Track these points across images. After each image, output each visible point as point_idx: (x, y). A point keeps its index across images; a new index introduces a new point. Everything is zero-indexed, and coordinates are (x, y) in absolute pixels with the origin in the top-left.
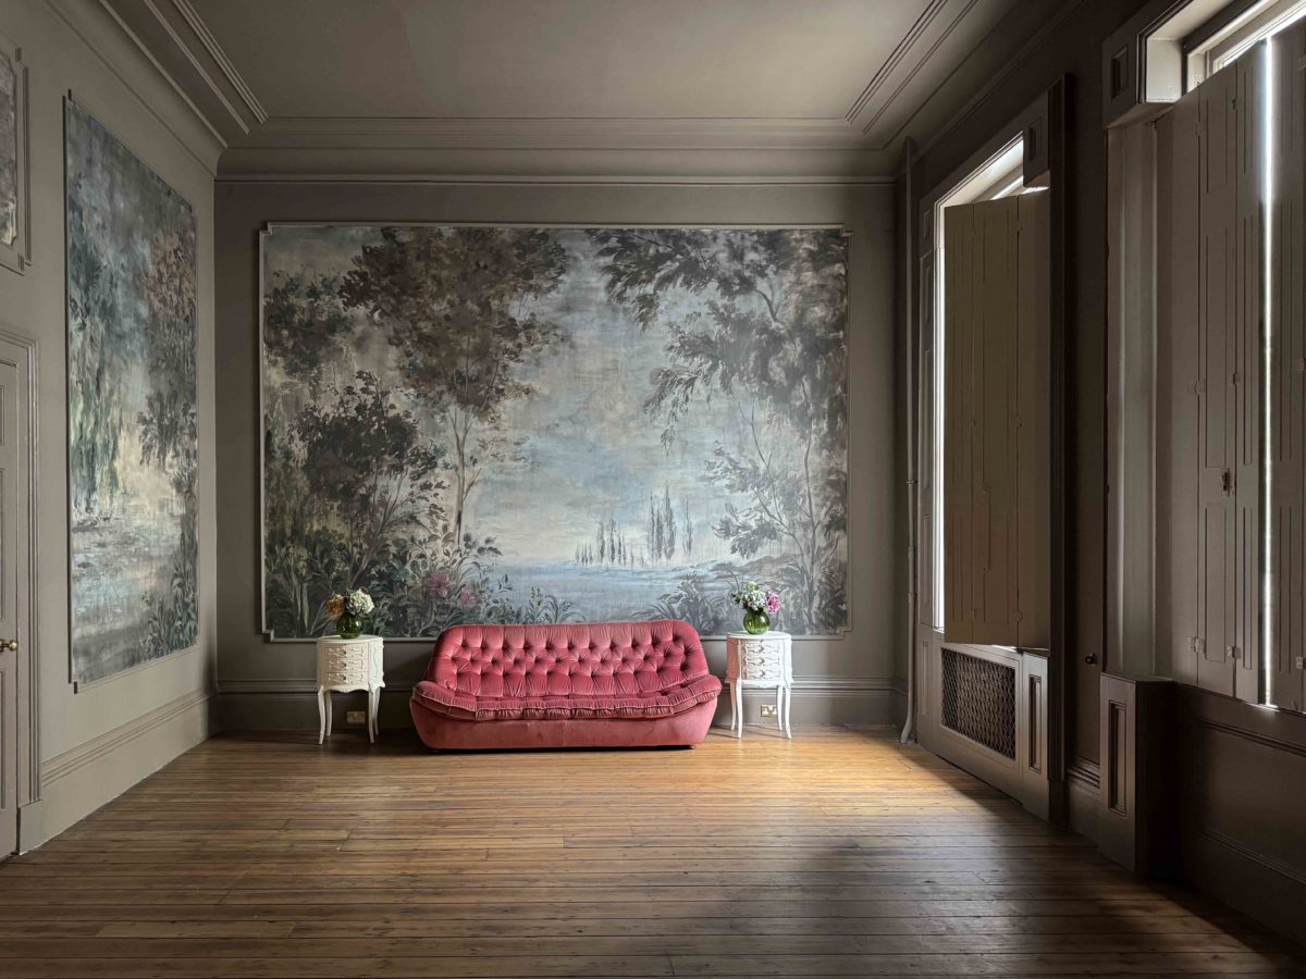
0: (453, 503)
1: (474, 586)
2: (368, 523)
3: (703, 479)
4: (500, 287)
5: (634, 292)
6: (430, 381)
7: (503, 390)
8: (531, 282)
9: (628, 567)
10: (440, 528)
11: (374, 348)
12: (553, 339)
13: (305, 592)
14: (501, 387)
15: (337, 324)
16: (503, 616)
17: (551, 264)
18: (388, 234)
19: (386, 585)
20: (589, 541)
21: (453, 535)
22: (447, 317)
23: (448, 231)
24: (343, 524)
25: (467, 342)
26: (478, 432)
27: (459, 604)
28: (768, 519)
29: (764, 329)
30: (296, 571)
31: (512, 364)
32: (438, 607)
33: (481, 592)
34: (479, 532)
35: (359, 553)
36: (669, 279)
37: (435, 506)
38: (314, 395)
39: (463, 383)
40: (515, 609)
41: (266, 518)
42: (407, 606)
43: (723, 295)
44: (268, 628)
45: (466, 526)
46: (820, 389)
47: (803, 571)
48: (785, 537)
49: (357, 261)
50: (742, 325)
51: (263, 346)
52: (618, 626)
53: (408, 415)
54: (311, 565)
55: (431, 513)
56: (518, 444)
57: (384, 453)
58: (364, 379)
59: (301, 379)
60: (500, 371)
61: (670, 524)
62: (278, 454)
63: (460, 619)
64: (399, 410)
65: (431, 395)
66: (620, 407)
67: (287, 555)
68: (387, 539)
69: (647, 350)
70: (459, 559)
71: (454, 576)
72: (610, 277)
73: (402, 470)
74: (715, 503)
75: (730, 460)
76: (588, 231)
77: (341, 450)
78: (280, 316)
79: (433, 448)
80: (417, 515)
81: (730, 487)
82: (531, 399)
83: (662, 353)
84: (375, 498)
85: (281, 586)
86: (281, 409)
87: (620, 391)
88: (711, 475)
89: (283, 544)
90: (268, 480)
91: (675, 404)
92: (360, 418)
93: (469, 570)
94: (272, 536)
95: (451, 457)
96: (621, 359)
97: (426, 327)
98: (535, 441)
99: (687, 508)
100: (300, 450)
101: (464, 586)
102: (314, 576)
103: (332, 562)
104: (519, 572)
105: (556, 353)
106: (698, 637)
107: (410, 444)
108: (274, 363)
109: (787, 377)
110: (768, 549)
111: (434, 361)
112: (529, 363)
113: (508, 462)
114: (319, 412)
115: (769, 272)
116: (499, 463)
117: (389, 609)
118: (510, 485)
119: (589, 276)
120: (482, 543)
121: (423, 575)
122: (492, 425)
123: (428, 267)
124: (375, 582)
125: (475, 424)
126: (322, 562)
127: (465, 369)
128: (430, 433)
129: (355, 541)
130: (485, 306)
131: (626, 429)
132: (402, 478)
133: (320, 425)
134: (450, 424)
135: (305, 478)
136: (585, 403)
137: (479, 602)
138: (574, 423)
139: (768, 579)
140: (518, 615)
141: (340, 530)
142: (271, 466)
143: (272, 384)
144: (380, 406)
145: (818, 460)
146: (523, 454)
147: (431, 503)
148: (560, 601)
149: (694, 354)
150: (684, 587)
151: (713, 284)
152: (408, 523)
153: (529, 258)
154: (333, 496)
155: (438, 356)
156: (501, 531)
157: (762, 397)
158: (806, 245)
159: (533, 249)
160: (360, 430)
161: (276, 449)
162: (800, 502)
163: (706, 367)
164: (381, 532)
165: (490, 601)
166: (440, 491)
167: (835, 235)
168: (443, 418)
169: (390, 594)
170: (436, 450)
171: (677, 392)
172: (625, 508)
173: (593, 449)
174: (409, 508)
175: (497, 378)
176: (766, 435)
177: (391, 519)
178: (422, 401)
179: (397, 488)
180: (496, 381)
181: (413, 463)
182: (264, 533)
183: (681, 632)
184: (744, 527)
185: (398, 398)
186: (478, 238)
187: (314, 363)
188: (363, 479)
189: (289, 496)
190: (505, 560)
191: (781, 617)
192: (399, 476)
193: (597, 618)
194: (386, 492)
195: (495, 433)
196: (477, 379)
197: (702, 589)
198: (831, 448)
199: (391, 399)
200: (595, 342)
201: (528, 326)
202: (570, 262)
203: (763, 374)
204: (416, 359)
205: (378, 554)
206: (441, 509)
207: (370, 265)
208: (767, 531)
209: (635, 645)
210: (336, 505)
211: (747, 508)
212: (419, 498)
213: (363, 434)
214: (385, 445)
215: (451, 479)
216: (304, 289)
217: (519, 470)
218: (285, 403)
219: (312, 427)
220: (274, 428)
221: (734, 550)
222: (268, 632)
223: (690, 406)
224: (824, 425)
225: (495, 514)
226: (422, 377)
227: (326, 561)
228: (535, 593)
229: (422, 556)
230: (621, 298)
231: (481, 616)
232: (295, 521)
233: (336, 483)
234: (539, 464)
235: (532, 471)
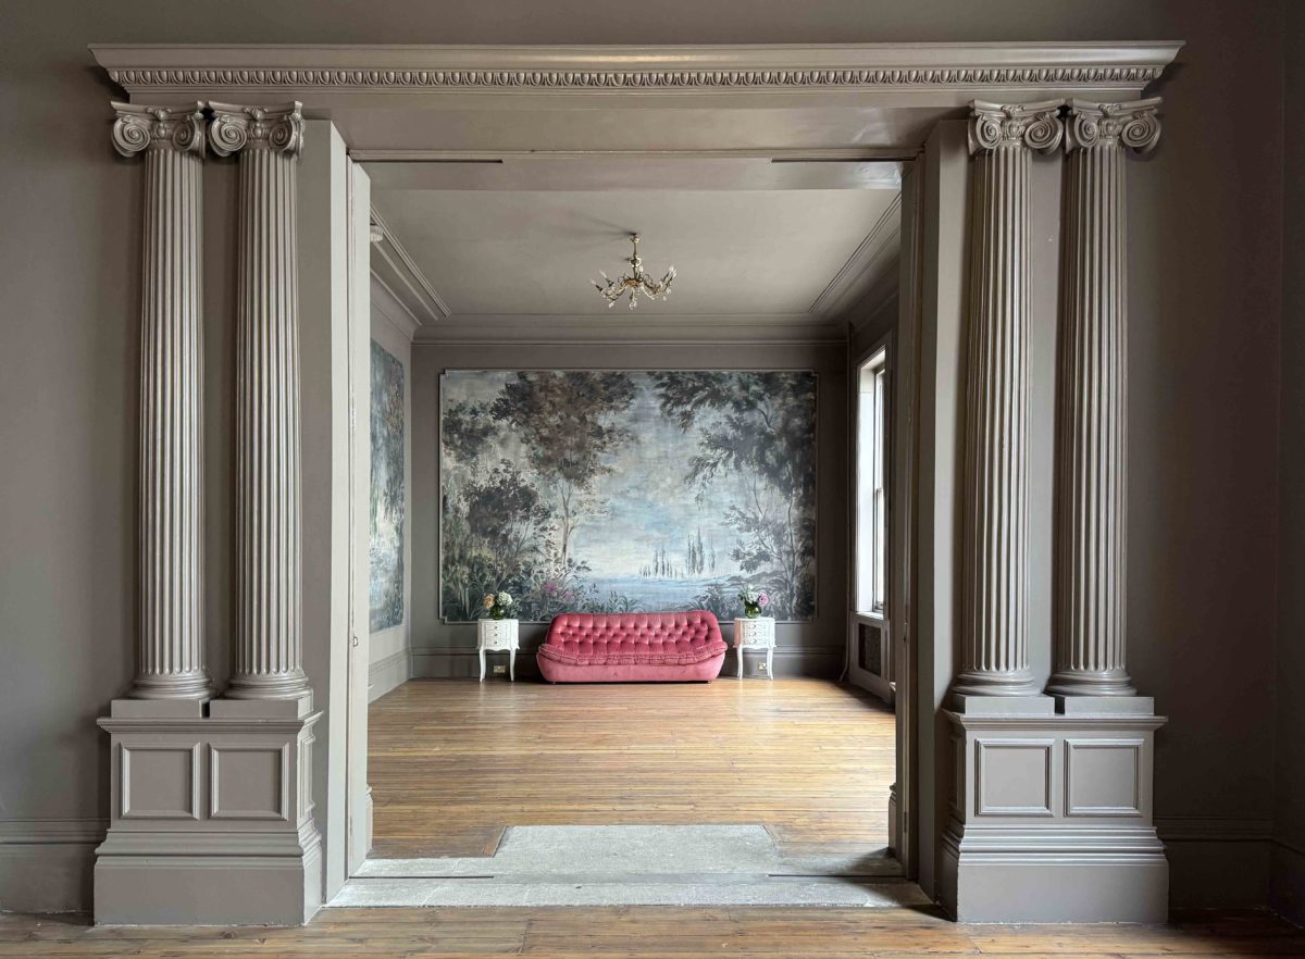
0: (561, 539)
1: (574, 590)
2: (507, 551)
3: (722, 524)
4: (591, 407)
5: (680, 409)
6: (547, 465)
7: (593, 470)
8: (613, 404)
9: (673, 578)
10: (552, 555)
11: (512, 445)
12: (626, 439)
13: (467, 594)
14: (592, 468)
15: (488, 431)
16: (593, 609)
17: (625, 393)
18: (522, 376)
19: (519, 589)
20: (649, 563)
21: (561, 559)
22: (558, 426)
23: (560, 374)
24: (491, 552)
25: (571, 441)
26: (577, 496)
27: (565, 601)
28: (763, 548)
29: (762, 432)
30: (462, 581)
31: (599, 454)
32: (551, 603)
33: (578, 594)
34: (577, 557)
35: (501, 570)
36: (701, 402)
37: (549, 541)
38: (474, 474)
39: (568, 466)
40: (600, 605)
41: (443, 548)
42: (531, 602)
43: (736, 412)
44: (443, 615)
45: (569, 554)
46: (798, 469)
47: (786, 581)
48: (775, 560)
49: (503, 392)
50: (748, 430)
51: (442, 444)
52: (666, 613)
53: (533, 485)
54: (470, 577)
55: (547, 545)
56: (603, 503)
57: (517, 509)
58: (506, 464)
59: (466, 464)
60: (592, 458)
61: (701, 552)
62: (451, 510)
63: (566, 611)
64: (527, 483)
65: (547, 473)
66: (669, 480)
67: (456, 571)
68: (518, 562)
69: (686, 445)
70: (565, 574)
71: (561, 584)
72: (663, 400)
73: (529, 519)
74: (729, 539)
75: (740, 513)
76: (649, 373)
77: (490, 507)
78: (453, 426)
79: (548, 506)
80: (538, 547)
81: (740, 529)
82: (611, 476)
83: (696, 447)
84: (511, 537)
85: (453, 590)
86: (453, 482)
87: (669, 469)
88: (728, 522)
89: (453, 564)
90: (444, 525)
91: (704, 478)
92: (502, 488)
93: (571, 580)
94: (446, 559)
95: (560, 511)
96: (670, 451)
97: (545, 432)
98: (613, 501)
99: (711, 542)
100: (465, 507)
101: (567, 590)
102: (473, 585)
103: (484, 575)
104: (602, 582)
105: (627, 447)
106: (716, 621)
107: (534, 503)
108: (449, 455)
109: (777, 461)
110: (764, 567)
111: (550, 453)
112: (610, 453)
113: (596, 514)
114: (477, 485)
115: (765, 397)
116: (590, 515)
118: (598, 528)
119: (650, 400)
120: (579, 564)
121: (542, 584)
122: (586, 492)
123: (546, 395)
124: (511, 588)
125: (576, 491)
126: (478, 575)
127: (569, 458)
128: (546, 497)
129: (498, 563)
130: (583, 419)
131: (672, 494)
132: (528, 524)
133: (477, 493)
134: (560, 491)
135: (468, 524)
136: (647, 477)
137: (577, 600)
138: (639, 490)
139: (764, 586)
140: (602, 608)
141: (489, 556)
142: (447, 517)
143: (448, 468)
144: (515, 480)
145: (795, 512)
146: (606, 509)
147: (546, 539)
148: (629, 600)
149: (716, 448)
150: (710, 591)
151: (730, 405)
152: (532, 551)
153: (612, 389)
154: (485, 534)
155: (552, 449)
156: (591, 557)
157: (761, 474)
158: (790, 381)
159: (614, 384)
160: (502, 495)
161: (450, 507)
162: (785, 538)
163: (724, 456)
164: (515, 557)
165: (584, 600)
166: (552, 532)
167: (807, 375)
168: (555, 487)
169: (520, 594)
170: (550, 507)
171: (706, 471)
172: (671, 542)
173: (651, 506)
174: (533, 542)
175: (590, 463)
176: (763, 497)
177: (521, 549)
178: (542, 477)
179: (524, 530)
180: (589, 465)
181: (535, 515)
182: (442, 558)
183: (706, 617)
184: (749, 554)
185: (527, 475)
186: (579, 378)
187: (474, 454)
188: (504, 525)
189: (457, 536)
190: (593, 574)
191: (772, 609)
192: (526, 523)
193: (653, 610)
194: (519, 533)
195: (588, 496)
196: (577, 463)
197: (721, 593)
198: (805, 505)
199: (522, 476)
200: (653, 440)
201: (610, 431)
202: (637, 392)
203: (761, 460)
204: (538, 452)
205: (514, 570)
206: (553, 543)
207: (511, 395)
208: (764, 556)
209: (677, 626)
210: (487, 540)
211: (750, 542)
212: (539, 536)
213: (504, 497)
214: (518, 504)
215: (560, 525)
216: (468, 409)
217: (603, 520)
218: (456, 479)
219: (473, 494)
220: (448, 494)
221: (742, 568)
222: (443, 618)
223: (714, 480)
224: (801, 492)
225: (588, 546)
226: (541, 462)
227: (480, 575)
228: (613, 594)
229: (541, 572)
230: (670, 413)
231: (579, 609)
232: (461, 551)
233: (487, 528)
234: (616, 515)
235: (612, 519)
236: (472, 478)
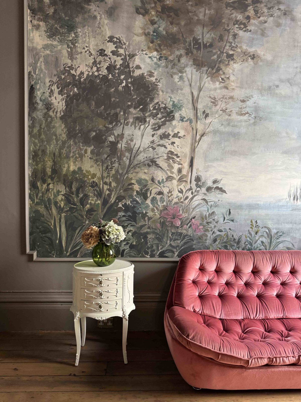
0: (187, 150)
1: (203, 218)
2: (116, 165)
6: (171, 46)
7: (232, 55)
10: (175, 170)
12: (277, 13)
13: (63, 220)
14: (231, 52)
16: (225, 242)
21: (186, 176)
24: (95, 165)
26: (211, 90)
27: (190, 232)
30: (56, 203)
31: (241, 33)
32: (173, 234)
33: (208, 223)
34: (208, 174)
35: (109, 190)
37: (172, 153)
38: (71, 56)
39: (199, 49)
40: (236, 237)
41: (29, 158)
42: (147, 233)
44: (31, 249)
45: (197, 170)
51: (27, 12)
53: (151, 74)
54: (68, 199)
55: (169, 158)
56: (243, 101)
57: (129, 107)
58: (115, 43)
59: (61, 41)
60: (231, 38)
62: (40, 105)
64: (144, 70)
65: (171, 58)
67: (48, 190)
68: (131, 179)
70: (191, 196)
71: (186, 209)
73: (146, 121)
77: (93, 103)
79: (171, 103)
80: (157, 160)
82: (256, 64)
84: (122, 145)
85: (43, 216)
86: (43, 67)
89: (44, 181)
90: (31, 127)
92: (110, 76)
93: (198, 205)
94: (35, 174)
95: (187, 112)
98: (258, 99)
100: (59, 102)
101: (194, 218)
102: (71, 209)
103: (86, 196)
104: (240, 207)
107: (152, 100)
108: (37, 27)
111: (175, 29)
112: (256, 32)
113: (234, 116)
114: (76, 71)
116: (227, 117)
117: (132, 236)
118: (235, 136)
120: (210, 184)
121: (161, 208)
122: (222, 85)
124: (121, 214)
125: (208, 83)
126: (78, 196)
127: (200, 37)
128: (169, 91)
129: (105, 180)
132: (145, 129)
133: (76, 82)
134: (187, 83)
135: (63, 126)
137: (207, 230)
138: (291, 85)
140: (238, 242)
141: (92, 170)
142: (34, 115)
143: (35, 45)
144: (128, 66)
146: (248, 110)
147: (168, 149)
148: (274, 231)
152: (149, 166)
154: (87, 142)
155: (178, 24)
156: (225, 174)
160: (110, 86)
161: (38, 101)
164: (127, 172)
165: (215, 230)
166: (176, 140)
168: (181, 78)
169: (133, 223)
170: (174, 105)
174: (150, 154)
175: (228, 44)
177: (136, 162)
178: (163, 62)
180: (227, 47)
181: (154, 116)
182: (28, 171)
185: (143, 60)
188: (112, 129)
189: (49, 141)
190: (229, 197)
192: (142, 127)
194: (132, 140)
196: (211, 45)
199: (137, 61)
204: (159, 27)
205: (125, 190)
206: (176, 155)
210: (89, 150)
212: (159, 145)
213: (113, 90)
214: (132, 100)
215: (186, 130)
217: (244, 124)
219: (70, 83)
220: (36, 83)
222: (31, 252)
225: (222, 159)
226: (163, 42)
227: (81, 195)
228: (254, 224)
229: (160, 193)
231: (208, 242)
232: (55, 163)
233: (90, 131)
234: (261, 119)
235: (255, 124)
236: (69, 62)
